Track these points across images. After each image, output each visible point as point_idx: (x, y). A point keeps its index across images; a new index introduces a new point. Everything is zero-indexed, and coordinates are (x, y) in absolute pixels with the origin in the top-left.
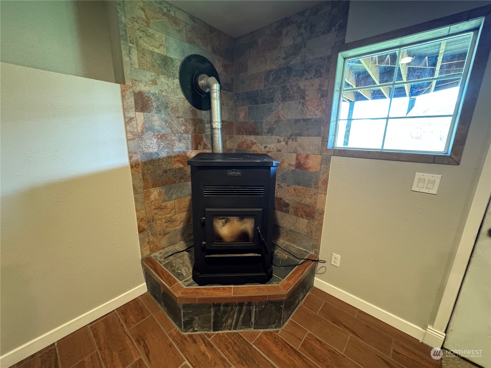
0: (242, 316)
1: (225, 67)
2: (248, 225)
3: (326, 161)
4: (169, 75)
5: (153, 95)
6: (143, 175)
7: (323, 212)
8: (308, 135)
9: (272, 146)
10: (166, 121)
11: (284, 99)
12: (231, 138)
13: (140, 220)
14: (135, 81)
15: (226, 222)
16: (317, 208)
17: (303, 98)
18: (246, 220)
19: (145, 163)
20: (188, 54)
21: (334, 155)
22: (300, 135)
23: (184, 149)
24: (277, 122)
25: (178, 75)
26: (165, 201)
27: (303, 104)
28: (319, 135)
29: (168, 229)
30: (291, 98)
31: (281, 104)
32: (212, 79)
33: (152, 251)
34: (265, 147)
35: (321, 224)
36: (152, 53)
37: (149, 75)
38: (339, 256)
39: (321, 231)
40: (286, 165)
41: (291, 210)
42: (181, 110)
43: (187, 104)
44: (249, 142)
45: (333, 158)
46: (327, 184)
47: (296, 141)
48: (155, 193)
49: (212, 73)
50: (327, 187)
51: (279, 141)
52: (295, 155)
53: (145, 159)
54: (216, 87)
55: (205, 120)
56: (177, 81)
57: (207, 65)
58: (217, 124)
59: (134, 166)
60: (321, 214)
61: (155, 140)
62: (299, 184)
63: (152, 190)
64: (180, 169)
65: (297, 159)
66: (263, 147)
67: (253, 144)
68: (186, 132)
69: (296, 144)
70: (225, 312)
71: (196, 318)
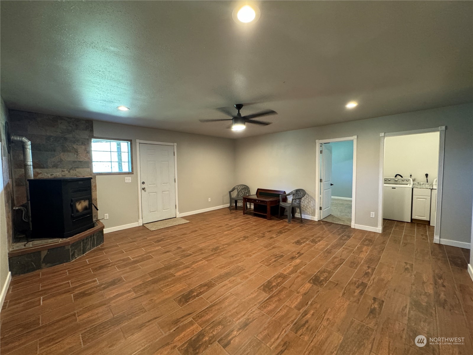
0: (92, 242)
2: (87, 203)
3: (94, 178)
7: (97, 199)
8: (82, 168)
9: (58, 174)
15: (80, 203)
16: (93, 198)
17: (77, 152)
18: (86, 201)
21: (97, 175)
24: (60, 162)
25: (5, 134)
27: (77, 155)
28: (88, 167)
30: (69, 151)
31: (62, 153)
34: (52, 175)
38: (107, 214)
45: (96, 176)
46: (96, 187)
47: (75, 170)
50: (96, 188)
51: (63, 171)
54: (29, 144)
60: (95, 200)
66: (49, 175)
69: (75, 172)
70: (86, 243)
71: (76, 250)
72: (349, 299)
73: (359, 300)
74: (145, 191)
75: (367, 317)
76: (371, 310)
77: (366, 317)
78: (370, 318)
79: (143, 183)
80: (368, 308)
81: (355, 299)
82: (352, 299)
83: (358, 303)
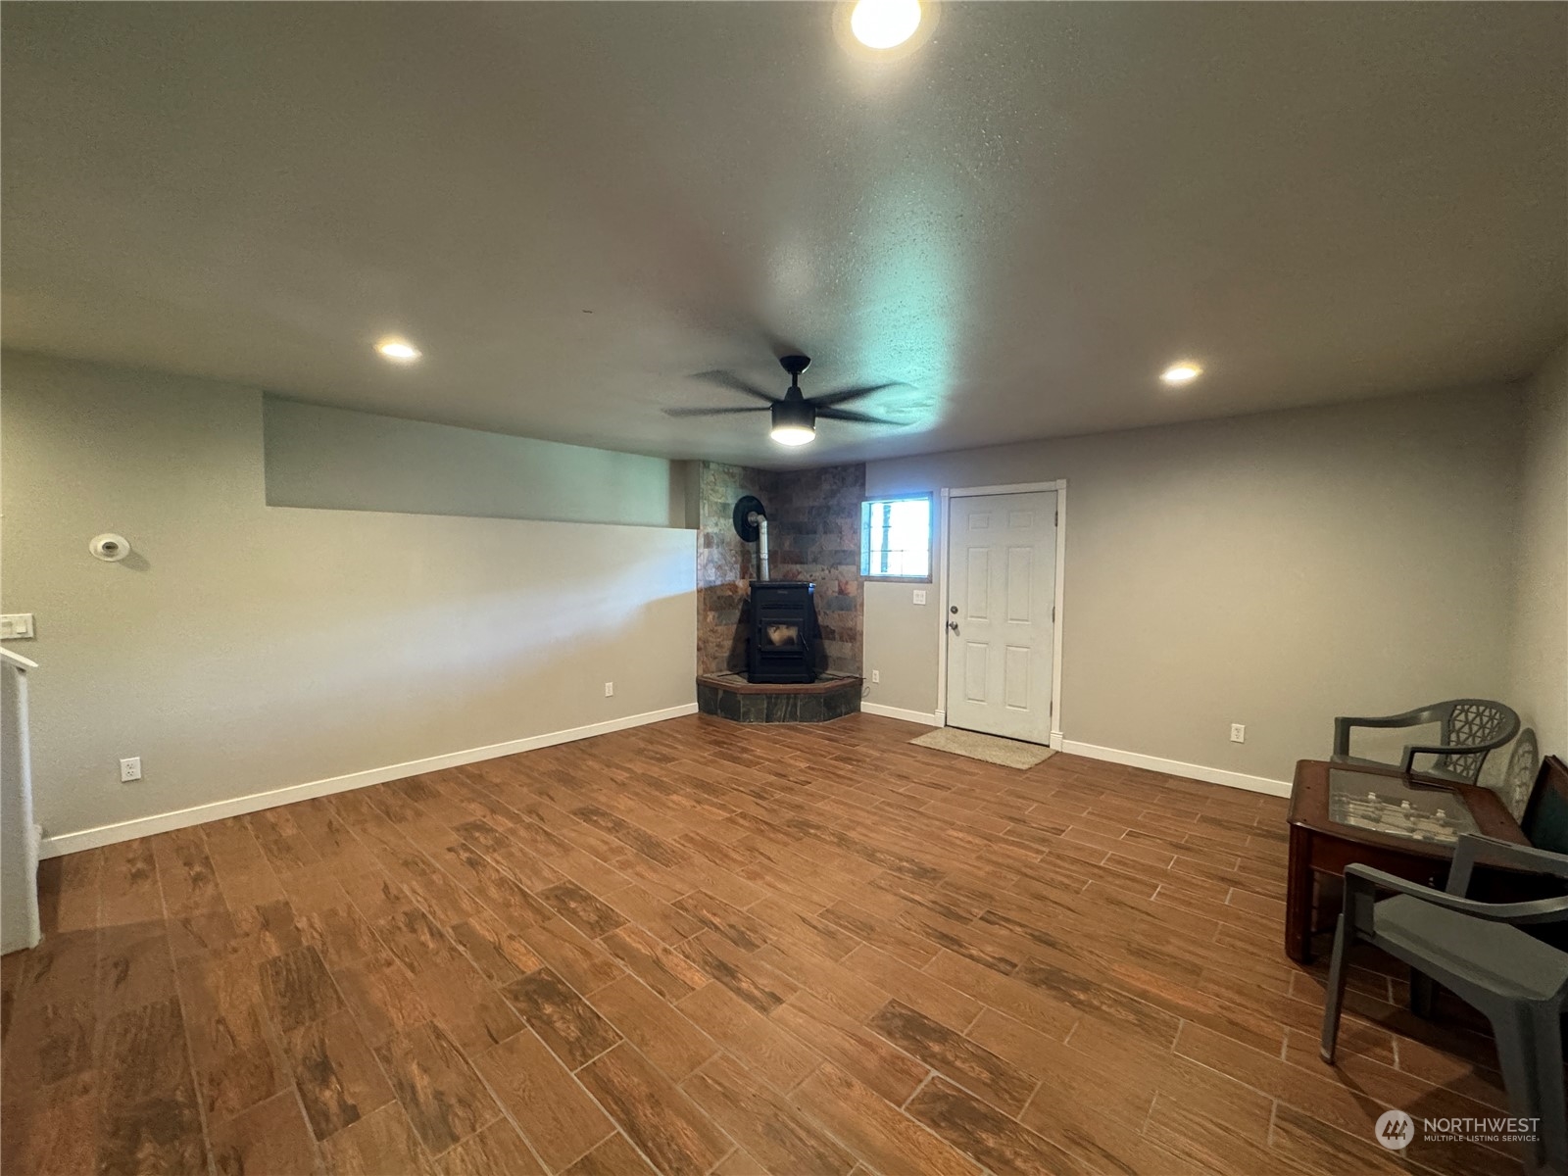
1: (770, 500)
2: (792, 632)
3: (861, 586)
4: (725, 517)
5: (716, 534)
6: (704, 599)
7: (863, 633)
8: (847, 564)
9: (818, 574)
10: (722, 554)
11: (825, 533)
12: (775, 567)
13: (699, 639)
14: (705, 526)
15: (777, 629)
16: (858, 630)
17: (841, 532)
18: (791, 628)
19: (706, 589)
20: (740, 497)
21: (866, 581)
22: (840, 564)
23: (733, 578)
24: (820, 552)
25: (732, 516)
26: (716, 625)
27: (841, 537)
28: (854, 564)
29: (717, 654)
30: (831, 532)
31: (824, 536)
32: (760, 518)
33: (705, 672)
34: (811, 576)
35: (862, 645)
36: (716, 503)
37: (714, 519)
38: (877, 672)
39: (862, 652)
40: (830, 592)
41: (837, 636)
42: (733, 543)
43: (738, 538)
44: (794, 570)
45: (865, 583)
46: (863, 606)
47: (837, 570)
48: (711, 615)
49: (761, 511)
50: (864, 609)
51: (823, 570)
52: (836, 583)
53: (707, 586)
54: (765, 524)
55: (752, 551)
56: (731, 520)
57: (755, 502)
58: (765, 555)
59: (699, 591)
60: (861, 635)
61: (714, 570)
62: (842, 610)
63: (709, 613)
64: (730, 596)
65: (839, 585)
66: (808, 576)
67: (799, 573)
68: (736, 562)
69: (837, 572)
70: (776, 704)
71: (753, 709)
72: (408, 1036)
73: (387, 1060)
74: (958, 634)
75: (322, 1042)
76: (332, 1068)
77: (327, 1041)
78: (314, 1047)
79: (955, 610)
80: (341, 1065)
81: (397, 1052)
82: (406, 1044)
83: (377, 1050)
